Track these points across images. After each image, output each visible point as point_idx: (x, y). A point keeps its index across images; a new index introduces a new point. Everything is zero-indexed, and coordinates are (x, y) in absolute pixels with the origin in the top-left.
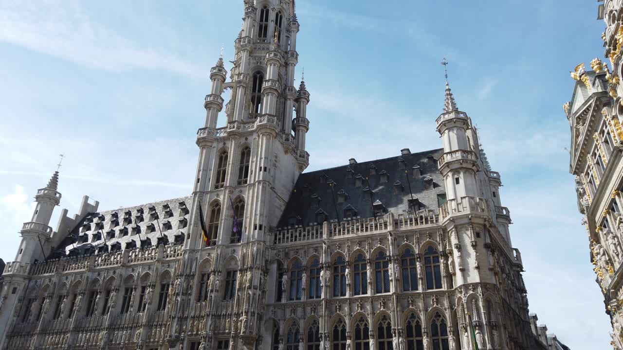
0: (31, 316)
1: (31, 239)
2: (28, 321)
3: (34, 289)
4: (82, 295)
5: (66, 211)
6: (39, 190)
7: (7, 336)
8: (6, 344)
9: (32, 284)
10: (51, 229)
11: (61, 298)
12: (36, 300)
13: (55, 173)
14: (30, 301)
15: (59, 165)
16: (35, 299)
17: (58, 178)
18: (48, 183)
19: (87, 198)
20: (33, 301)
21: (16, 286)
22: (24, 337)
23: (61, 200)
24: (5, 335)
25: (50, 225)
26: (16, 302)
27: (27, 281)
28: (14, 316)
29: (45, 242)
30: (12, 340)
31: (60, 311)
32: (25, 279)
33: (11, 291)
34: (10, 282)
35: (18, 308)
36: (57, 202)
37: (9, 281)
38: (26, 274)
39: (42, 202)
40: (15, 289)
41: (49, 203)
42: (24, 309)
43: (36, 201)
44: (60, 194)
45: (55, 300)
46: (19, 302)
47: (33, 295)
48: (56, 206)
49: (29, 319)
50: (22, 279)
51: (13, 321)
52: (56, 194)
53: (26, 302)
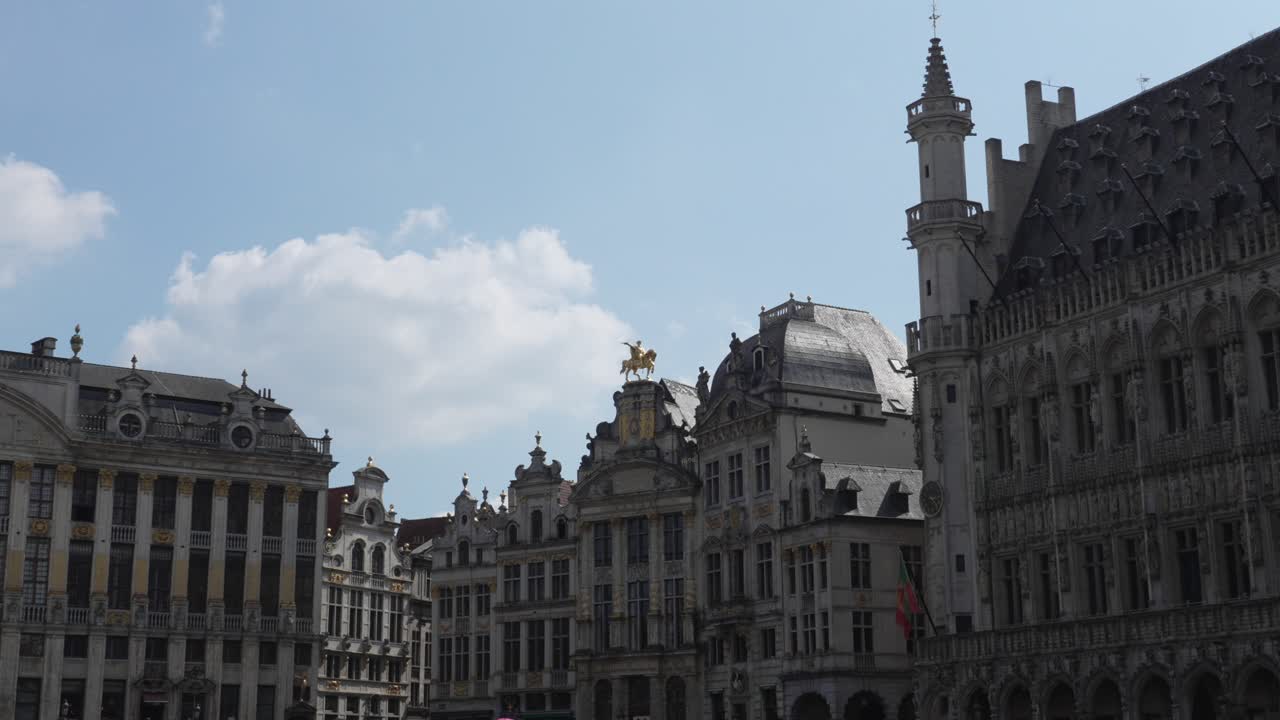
0: (1018, 451)
1: (939, 248)
2: (1016, 468)
3: (995, 379)
4: (1138, 374)
5: (994, 145)
6: (909, 108)
7: (978, 511)
8: (982, 532)
9: (986, 369)
10: (978, 206)
11: (1081, 392)
12: (1014, 407)
13: (930, 45)
14: (1001, 414)
15: (934, 17)
16: (1011, 407)
17: (943, 58)
18: (923, 81)
19: (1033, 88)
20: (1008, 414)
21: (951, 381)
22: (1022, 508)
23: (974, 117)
24: (971, 510)
25: (970, 197)
26: (967, 422)
27: (973, 363)
28: (976, 459)
29: (976, 247)
30: (992, 519)
31: (1091, 428)
32: (966, 359)
33: (944, 396)
34: (934, 375)
35: (979, 437)
36: (964, 126)
37: (930, 373)
38: (965, 345)
39: (930, 138)
40: (951, 390)
41: (948, 136)
42: (991, 436)
43: (913, 140)
44: (967, 102)
45: (1066, 399)
46: (973, 423)
47: (1001, 398)
48: (967, 138)
49: (1015, 462)
50: (960, 362)
51: (978, 471)
52: (955, 106)
53: (990, 419)
